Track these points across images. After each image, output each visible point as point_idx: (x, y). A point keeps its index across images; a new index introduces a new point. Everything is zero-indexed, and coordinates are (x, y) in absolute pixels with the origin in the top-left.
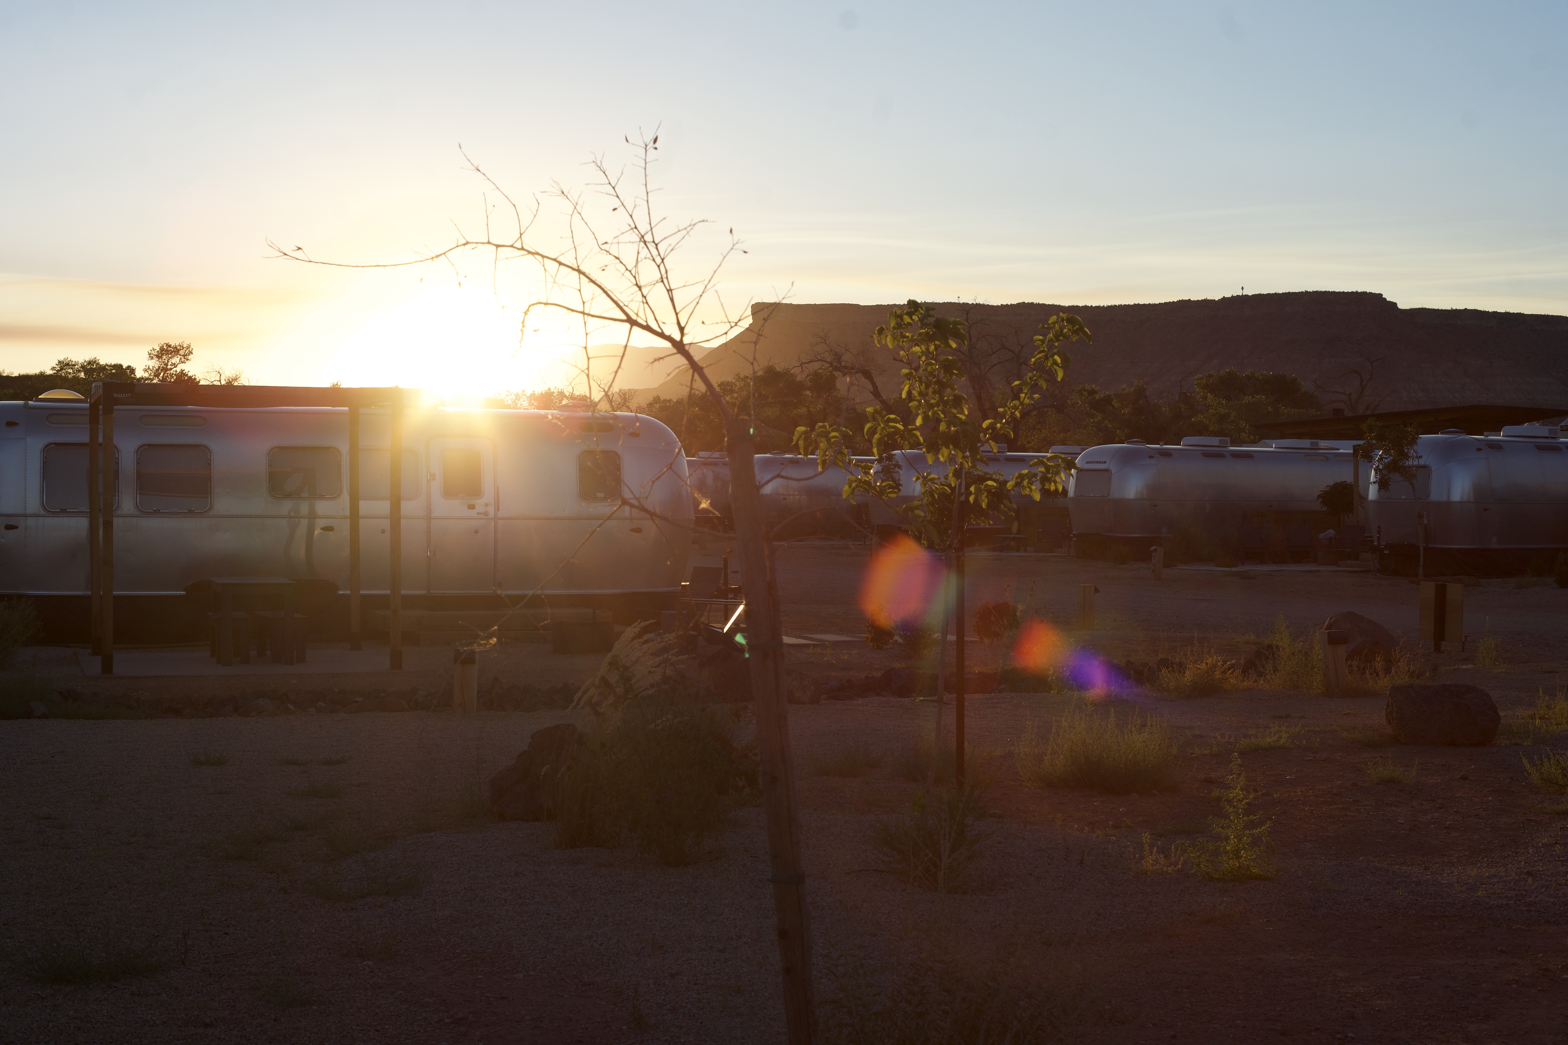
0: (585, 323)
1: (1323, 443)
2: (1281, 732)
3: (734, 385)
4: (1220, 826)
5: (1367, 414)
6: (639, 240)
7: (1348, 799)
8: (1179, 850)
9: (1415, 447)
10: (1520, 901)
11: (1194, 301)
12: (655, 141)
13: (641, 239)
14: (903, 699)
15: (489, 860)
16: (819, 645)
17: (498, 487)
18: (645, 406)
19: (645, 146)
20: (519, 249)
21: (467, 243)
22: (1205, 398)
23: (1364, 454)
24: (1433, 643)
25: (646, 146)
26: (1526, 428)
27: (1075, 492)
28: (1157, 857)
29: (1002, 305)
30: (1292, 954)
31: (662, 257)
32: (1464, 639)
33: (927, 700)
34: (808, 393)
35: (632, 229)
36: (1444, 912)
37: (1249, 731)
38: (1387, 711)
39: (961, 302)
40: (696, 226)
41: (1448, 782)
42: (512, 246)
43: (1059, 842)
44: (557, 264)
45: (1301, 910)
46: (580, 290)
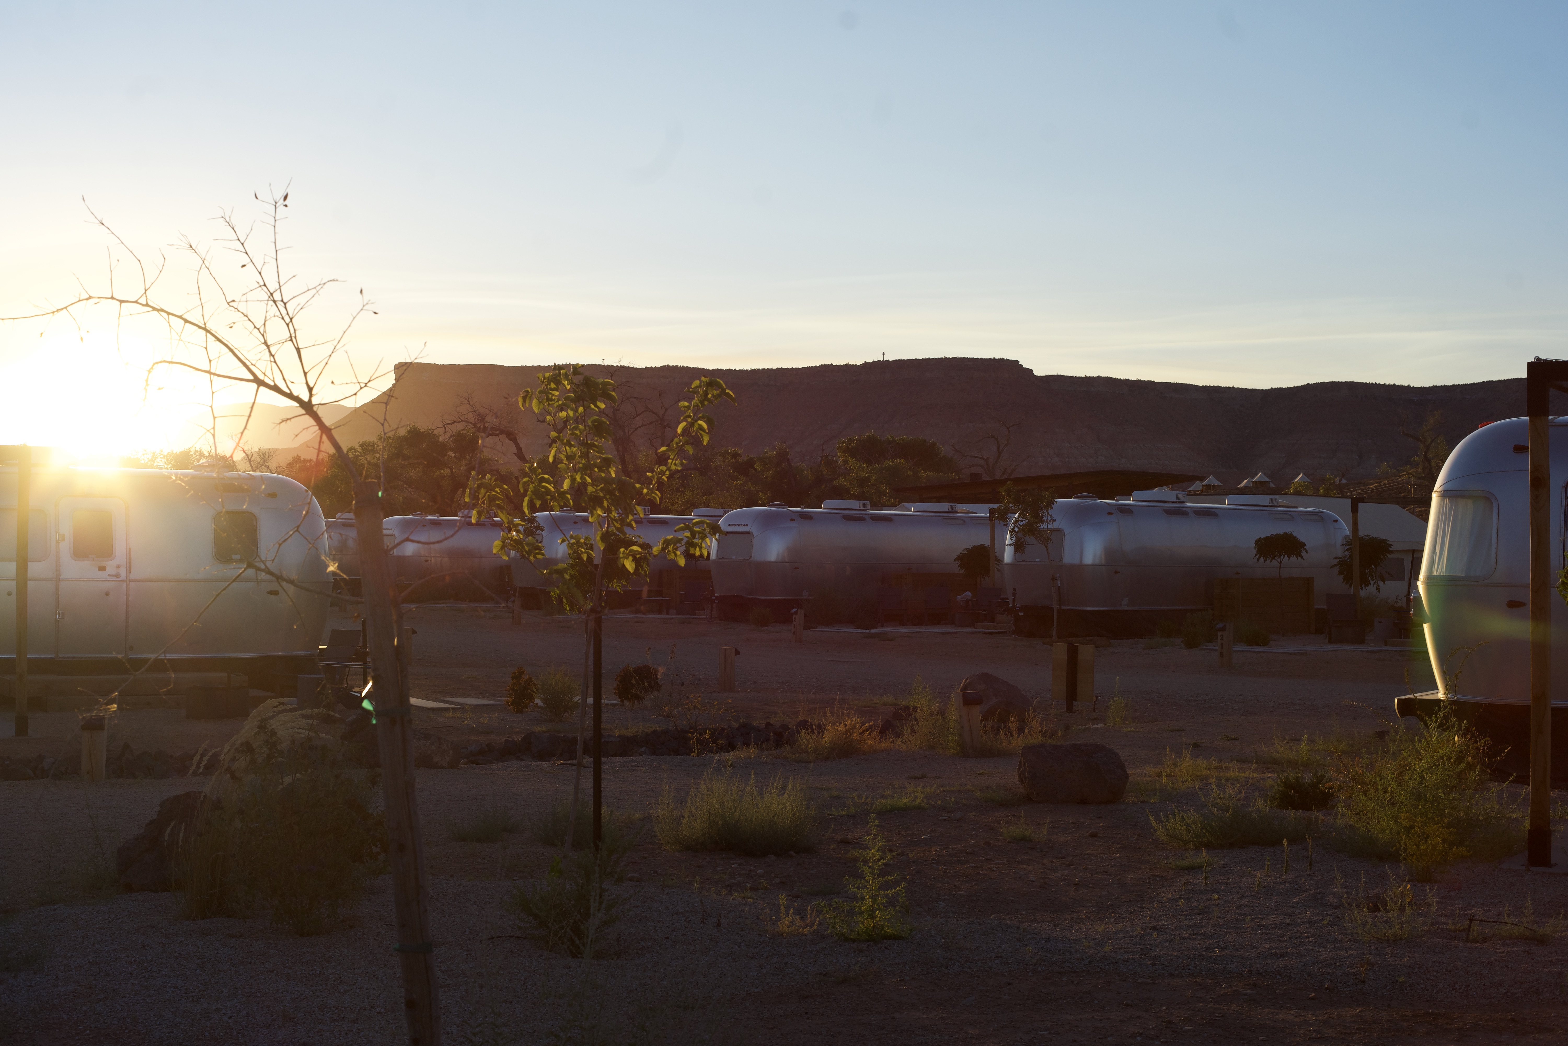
0: (211, 382)
1: (960, 507)
2: (917, 792)
3: (376, 446)
4: (856, 886)
5: (1004, 478)
6: (267, 298)
7: (981, 858)
8: (815, 911)
9: (1050, 511)
10: (1145, 955)
11: (836, 366)
12: (285, 198)
13: (269, 297)
14: (543, 763)
15: (115, 933)
16: (459, 709)
17: (130, 549)
18: (285, 466)
19: (274, 204)
20: (143, 305)
21: (90, 297)
22: (846, 462)
23: (999, 517)
24: (1065, 703)
25: (276, 203)
26: (1156, 493)
27: (717, 555)
28: (793, 919)
29: (646, 367)
30: (924, 1012)
31: (291, 316)
32: (1095, 699)
33: (566, 764)
34: (451, 454)
35: (261, 286)
36: (1073, 967)
37: (885, 792)
38: (1019, 770)
39: (606, 365)
40: (326, 284)
41: (1078, 839)
42: (136, 302)
43: (696, 905)
44: (183, 322)
45: (934, 969)
46: (206, 348)
